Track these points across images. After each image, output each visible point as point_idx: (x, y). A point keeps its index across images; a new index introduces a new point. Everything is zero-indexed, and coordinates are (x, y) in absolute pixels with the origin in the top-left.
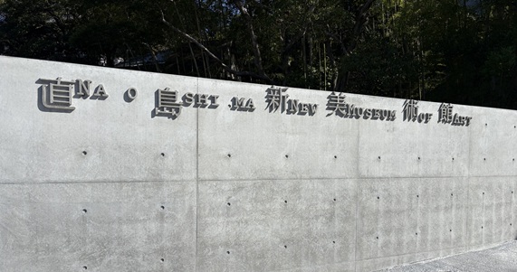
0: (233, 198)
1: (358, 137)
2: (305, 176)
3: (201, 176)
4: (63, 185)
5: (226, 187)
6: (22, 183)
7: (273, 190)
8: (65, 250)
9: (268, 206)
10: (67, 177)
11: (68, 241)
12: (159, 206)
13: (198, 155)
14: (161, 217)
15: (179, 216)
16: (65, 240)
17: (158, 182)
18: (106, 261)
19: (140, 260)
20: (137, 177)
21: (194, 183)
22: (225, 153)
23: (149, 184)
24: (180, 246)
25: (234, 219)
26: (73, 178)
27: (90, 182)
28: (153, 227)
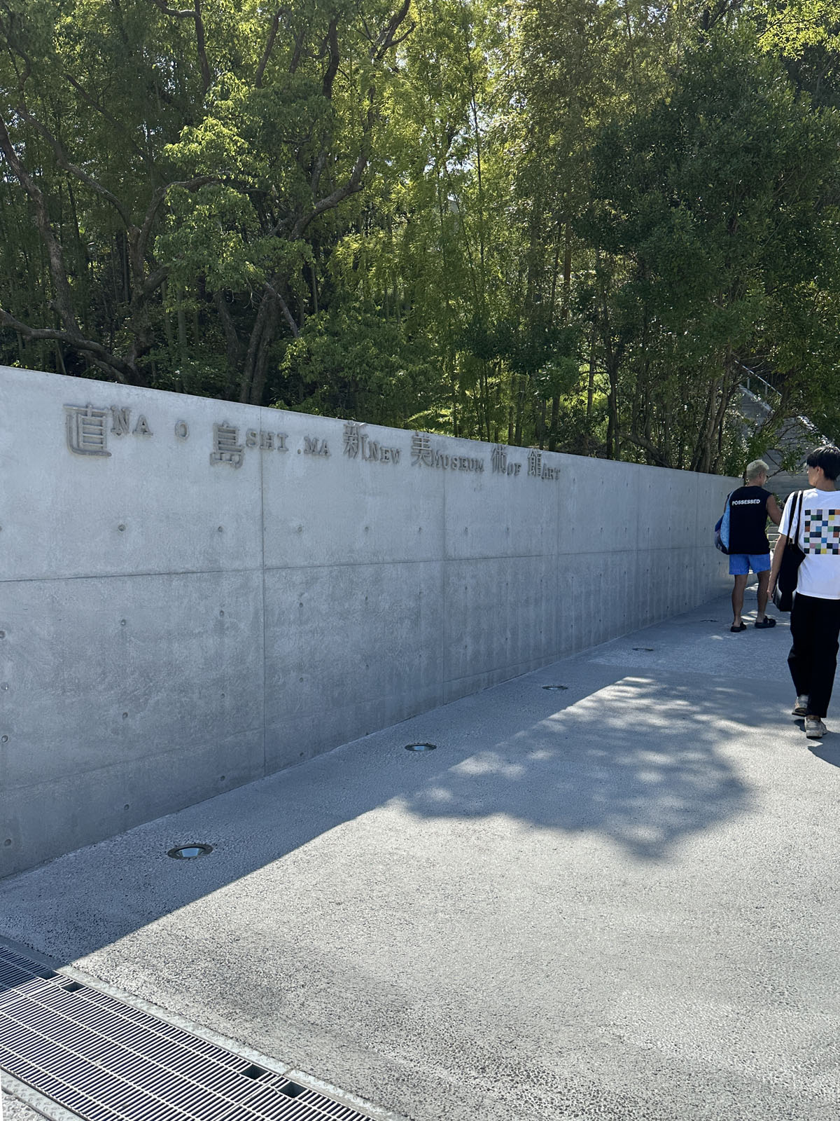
0: (306, 595)
1: (444, 499)
2: (388, 558)
3: (269, 563)
4: (95, 581)
5: (298, 578)
6: (43, 580)
7: (352, 582)
8: (101, 688)
9: (347, 606)
10: (100, 568)
11: (104, 673)
12: (216, 612)
13: (263, 529)
14: (220, 629)
15: (242, 626)
16: (99, 670)
17: (217, 573)
18: (151, 702)
19: (195, 697)
20: (189, 566)
21: (259, 574)
22: (294, 524)
23: (205, 575)
24: (244, 672)
25: (308, 627)
26: (109, 569)
27: (131, 575)
28: (211, 642)
